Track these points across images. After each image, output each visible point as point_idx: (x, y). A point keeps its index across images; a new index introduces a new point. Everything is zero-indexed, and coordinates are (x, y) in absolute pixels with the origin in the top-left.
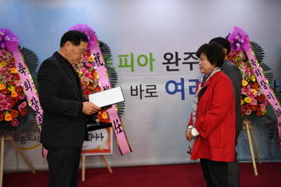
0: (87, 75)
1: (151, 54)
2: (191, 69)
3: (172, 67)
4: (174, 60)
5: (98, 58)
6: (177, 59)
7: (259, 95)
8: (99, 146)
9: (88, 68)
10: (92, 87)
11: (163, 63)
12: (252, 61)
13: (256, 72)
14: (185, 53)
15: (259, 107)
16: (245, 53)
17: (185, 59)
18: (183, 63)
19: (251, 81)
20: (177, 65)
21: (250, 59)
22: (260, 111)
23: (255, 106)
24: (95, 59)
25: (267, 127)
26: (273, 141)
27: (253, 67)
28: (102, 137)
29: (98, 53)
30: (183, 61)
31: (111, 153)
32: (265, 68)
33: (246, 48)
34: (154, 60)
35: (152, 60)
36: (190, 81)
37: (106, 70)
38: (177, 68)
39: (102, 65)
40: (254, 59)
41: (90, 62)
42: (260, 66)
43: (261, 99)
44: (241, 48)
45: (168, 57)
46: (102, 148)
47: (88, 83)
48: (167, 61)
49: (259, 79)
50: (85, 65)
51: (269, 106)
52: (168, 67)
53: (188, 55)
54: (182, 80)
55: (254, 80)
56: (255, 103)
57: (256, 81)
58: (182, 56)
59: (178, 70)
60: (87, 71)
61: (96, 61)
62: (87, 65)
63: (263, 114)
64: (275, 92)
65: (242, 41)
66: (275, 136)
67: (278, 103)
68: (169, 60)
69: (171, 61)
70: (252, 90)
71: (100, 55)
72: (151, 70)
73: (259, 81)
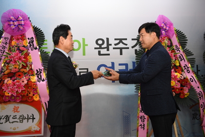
0: (20, 59)
1: (84, 40)
2: (121, 54)
3: (104, 51)
4: (105, 45)
5: (33, 42)
6: (108, 45)
7: (183, 78)
8: (31, 127)
9: (21, 51)
10: (25, 70)
11: (95, 48)
12: (176, 46)
13: (180, 57)
14: (115, 39)
15: (181, 89)
16: (170, 39)
17: (115, 45)
18: (114, 48)
19: (175, 65)
20: (108, 50)
21: (174, 45)
22: (183, 93)
23: (178, 89)
24: (29, 43)
25: (190, 108)
26: (196, 121)
27: (177, 52)
28: (33, 119)
29: (32, 38)
30: (113, 46)
31: (42, 134)
32: (188, 53)
33: (171, 35)
34: (87, 45)
35: (85, 45)
36: (120, 65)
37: (39, 53)
38: (108, 52)
39: (36, 48)
40: (178, 45)
41: (24, 46)
42: (184, 51)
43: (184, 82)
44: (166, 35)
45: (100, 42)
46: (33, 129)
47: (21, 66)
48: (98, 46)
49: (183, 63)
50: (18, 49)
51: (192, 89)
52: (99, 52)
53: (119, 41)
54: (113, 64)
55: (178, 64)
56: (179, 86)
57: (180, 66)
58: (112, 42)
59: (109, 55)
60: (20, 55)
61: (30, 45)
62: (21, 48)
63: (186, 96)
64: (197, 76)
65: (167, 28)
66: (198, 116)
67: (200, 86)
68: (100, 45)
69: (103, 46)
70: (176, 74)
71: (34, 40)
72: (84, 54)
73: (183, 65)
